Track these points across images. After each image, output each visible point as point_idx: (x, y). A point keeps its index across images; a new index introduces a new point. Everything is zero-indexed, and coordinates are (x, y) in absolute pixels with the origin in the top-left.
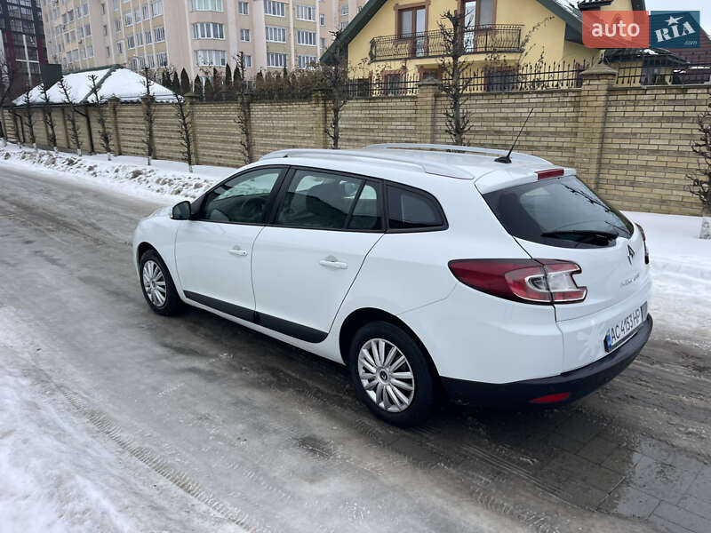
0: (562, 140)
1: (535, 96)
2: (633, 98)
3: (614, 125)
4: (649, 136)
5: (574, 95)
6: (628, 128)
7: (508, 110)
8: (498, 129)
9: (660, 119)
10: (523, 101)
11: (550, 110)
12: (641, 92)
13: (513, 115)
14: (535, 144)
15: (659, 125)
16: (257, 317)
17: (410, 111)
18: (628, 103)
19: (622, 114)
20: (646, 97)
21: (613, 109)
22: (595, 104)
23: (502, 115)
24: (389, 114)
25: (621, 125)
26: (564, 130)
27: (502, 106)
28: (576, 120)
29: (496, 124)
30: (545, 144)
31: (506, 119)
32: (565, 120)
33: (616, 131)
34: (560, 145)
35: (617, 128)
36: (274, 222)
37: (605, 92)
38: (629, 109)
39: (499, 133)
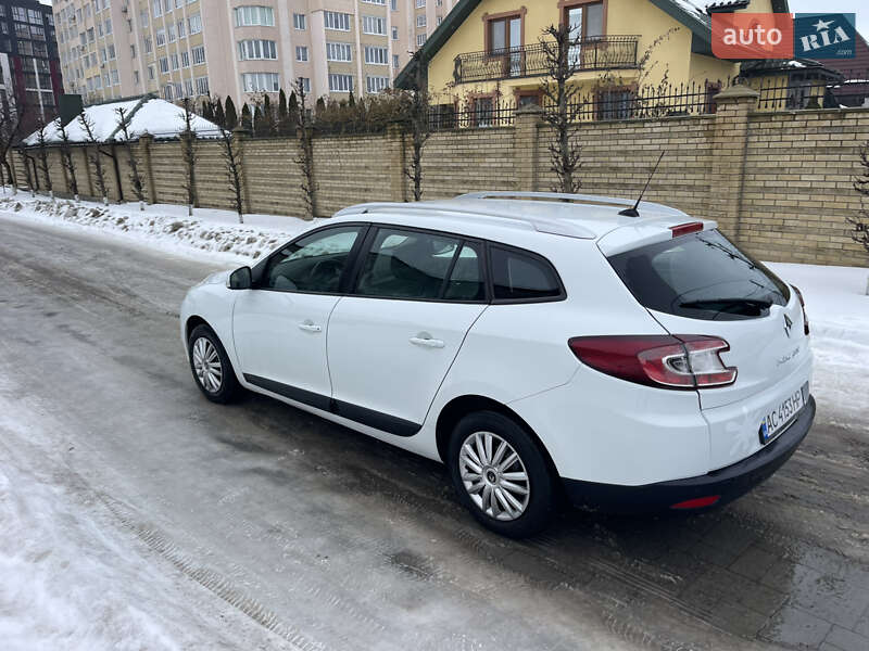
0: (693, 177)
1: (659, 124)
2: (779, 125)
3: (756, 158)
4: (800, 171)
5: (706, 122)
6: (774, 161)
7: (626, 142)
8: (614, 165)
9: (813, 151)
10: (643, 131)
11: (678, 141)
12: (788, 118)
13: (633, 148)
14: (661, 182)
15: (811, 157)
16: (334, 406)
17: (507, 146)
18: (773, 131)
19: (766, 145)
20: (795, 124)
21: (755, 139)
22: (732, 133)
23: (619, 148)
24: (481, 149)
25: (765, 158)
26: (695, 165)
27: (620, 137)
28: (710, 152)
29: (613, 159)
30: (673, 182)
31: (625, 153)
32: (697, 152)
33: (759, 165)
34: (691, 183)
35: (760, 161)
36: (354, 291)
37: (745, 119)
38: (775, 138)
39: (616, 170)
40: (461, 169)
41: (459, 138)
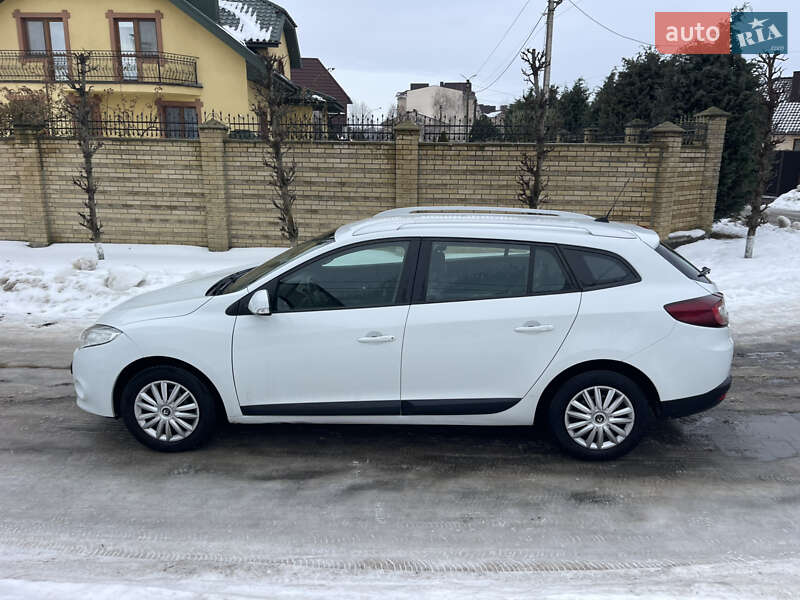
0: (379, 190)
1: (346, 147)
2: (440, 153)
3: (426, 177)
4: (457, 186)
5: (386, 147)
6: (438, 179)
7: (318, 160)
8: (308, 179)
9: (465, 172)
10: (333, 151)
11: (365, 161)
12: (446, 148)
13: (326, 165)
14: (352, 195)
15: (463, 177)
16: (407, 407)
17: (189, 158)
18: (437, 158)
19: (432, 167)
20: (452, 153)
21: (424, 162)
22: (410, 157)
23: (311, 165)
24: (156, 160)
25: (432, 177)
26: (381, 181)
27: (310, 156)
28: (393, 171)
29: (305, 174)
30: (363, 194)
31: (317, 169)
32: (380, 171)
33: (429, 182)
34: (378, 195)
35: (430, 179)
37: (417, 147)
38: (438, 162)
39: (310, 183)
40: (129, 179)
41: (122, 147)
